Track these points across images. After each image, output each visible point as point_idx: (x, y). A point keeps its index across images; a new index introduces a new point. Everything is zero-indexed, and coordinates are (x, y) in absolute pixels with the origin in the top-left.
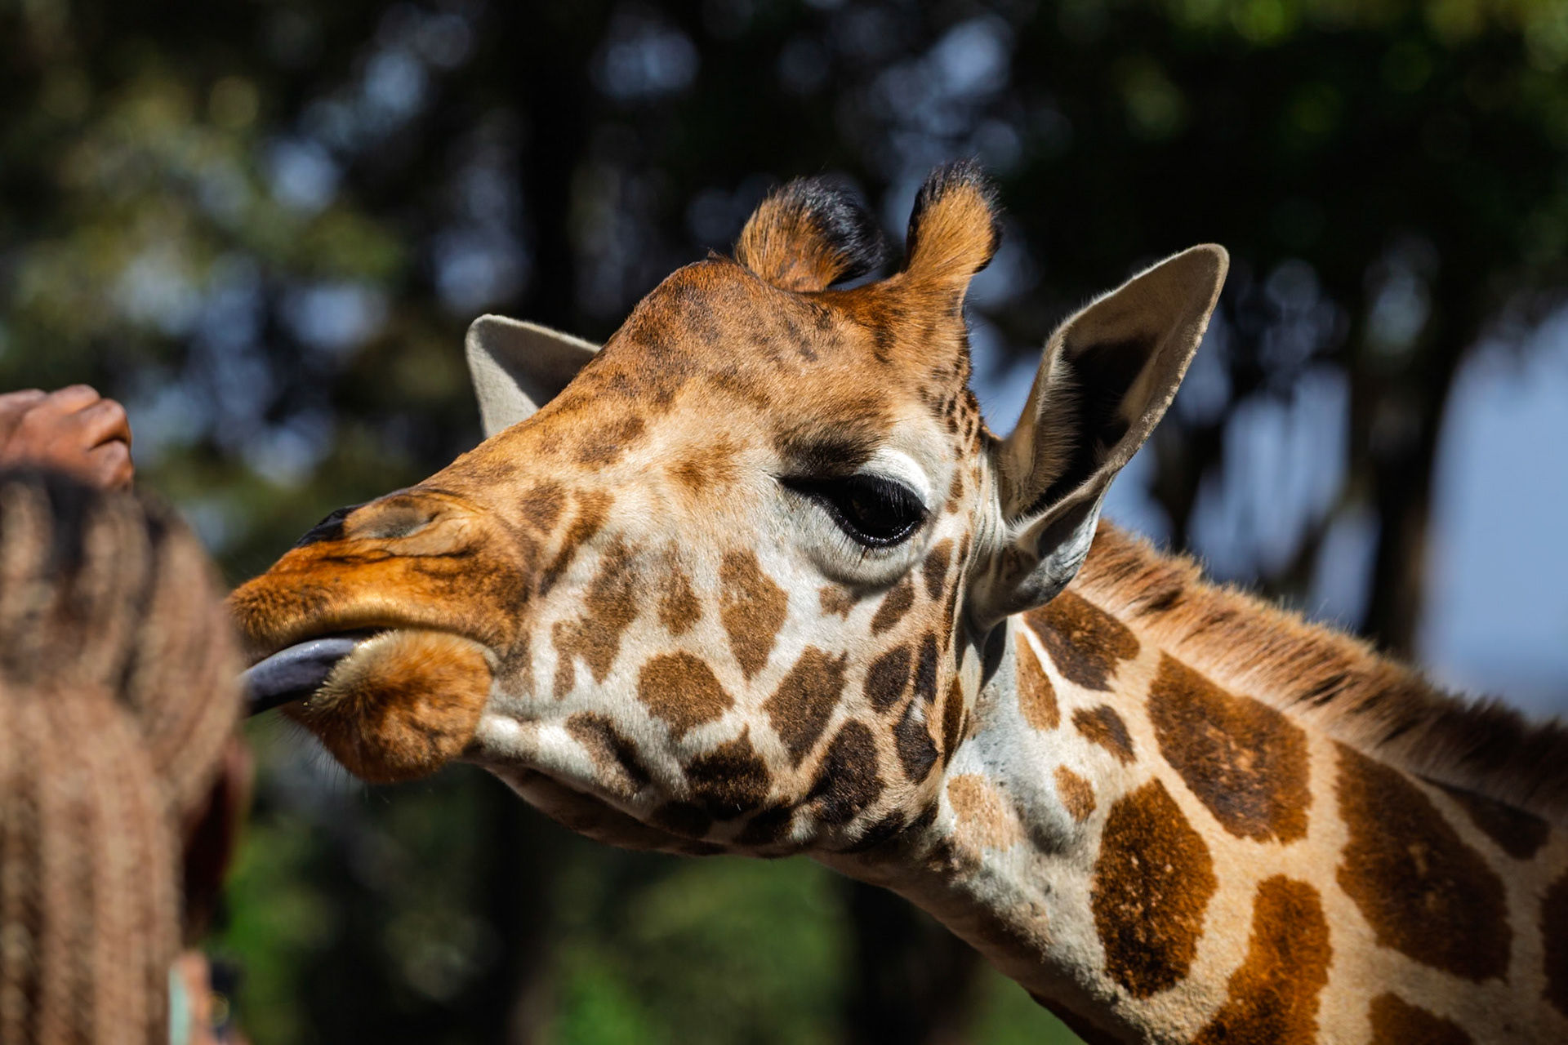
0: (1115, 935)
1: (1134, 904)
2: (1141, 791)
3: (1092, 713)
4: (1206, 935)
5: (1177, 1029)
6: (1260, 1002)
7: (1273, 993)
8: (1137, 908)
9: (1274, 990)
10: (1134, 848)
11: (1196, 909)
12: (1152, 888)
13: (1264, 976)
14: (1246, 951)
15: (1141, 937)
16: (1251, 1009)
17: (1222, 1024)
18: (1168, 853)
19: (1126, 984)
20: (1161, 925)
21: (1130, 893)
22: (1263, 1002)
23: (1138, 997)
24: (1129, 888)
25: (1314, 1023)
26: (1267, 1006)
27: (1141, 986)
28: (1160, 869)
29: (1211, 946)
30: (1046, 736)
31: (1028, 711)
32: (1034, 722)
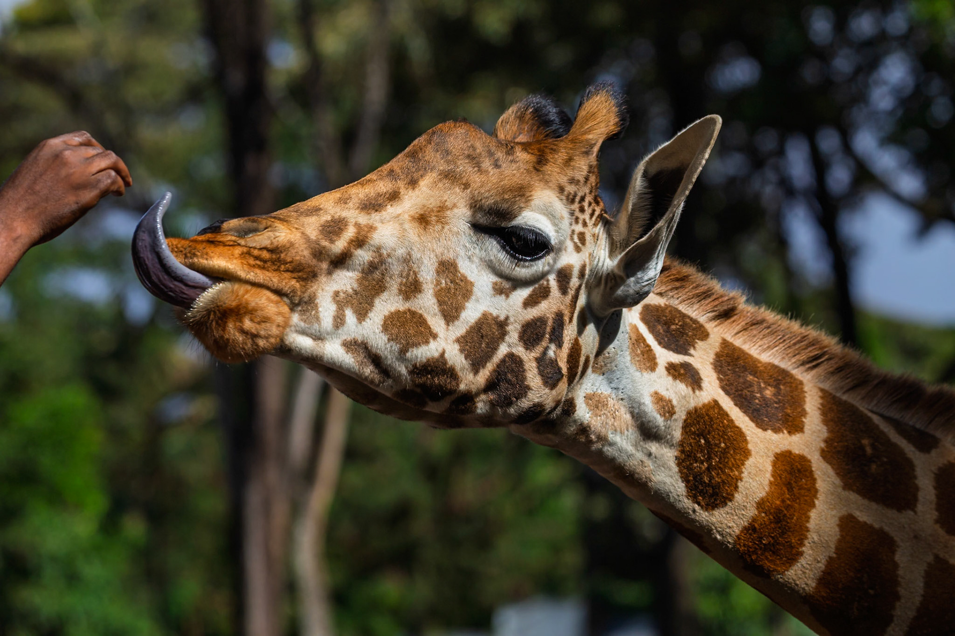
0: (691, 478)
1: (702, 462)
2: (704, 405)
3: (678, 364)
4: (744, 480)
5: (730, 527)
6: (775, 516)
7: (783, 511)
8: (704, 466)
9: (783, 509)
10: (701, 434)
11: (739, 466)
12: (713, 455)
13: (778, 502)
14: (767, 489)
15: (706, 479)
16: (770, 519)
17: (754, 525)
18: (722, 437)
19: (699, 504)
20: (718, 474)
21: (700, 457)
22: (777, 516)
23: (707, 510)
24: (699, 455)
25: (807, 528)
26: (779, 518)
27: (707, 505)
28: (718, 446)
29: (747, 485)
30: (647, 376)
31: (636, 362)
32: (640, 368)
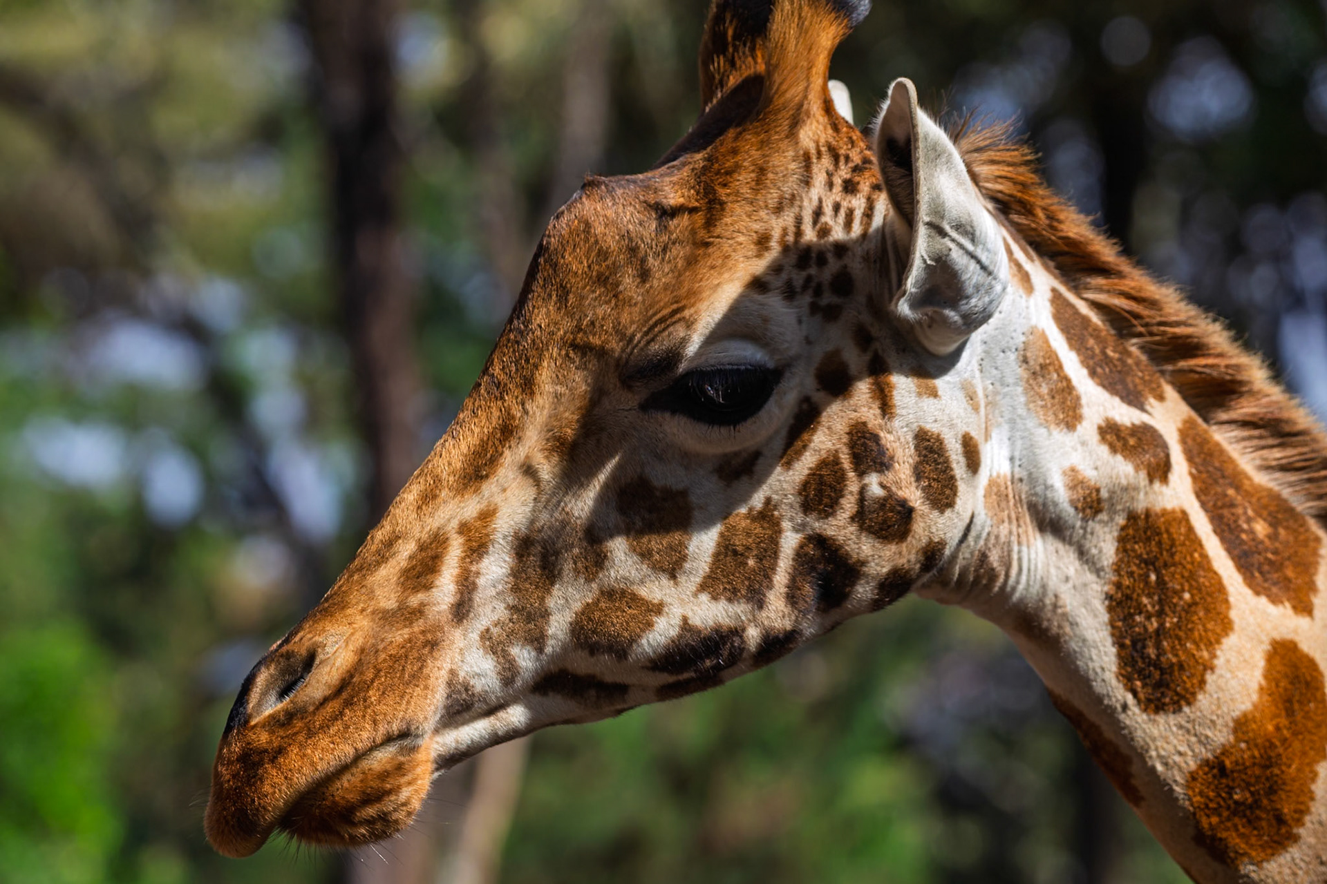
0: (1128, 642)
1: (1148, 618)
2: (1164, 512)
3: (1127, 428)
4: (1218, 671)
5: (1180, 754)
6: (1262, 751)
7: (1276, 747)
8: (1152, 624)
9: (1278, 743)
10: (1153, 564)
11: (1212, 643)
12: (1167, 609)
13: (1270, 728)
14: (1255, 697)
15: (1151, 652)
16: (1254, 757)
17: (1223, 762)
18: (1188, 581)
19: (1135, 694)
20: (1173, 648)
21: (1145, 606)
22: (1266, 752)
23: (1145, 710)
24: (1145, 600)
25: (1311, 792)
26: (1270, 758)
27: (1149, 701)
28: (1179, 593)
29: (1221, 682)
30: (1060, 437)
31: (1039, 409)
32: (1047, 421)
